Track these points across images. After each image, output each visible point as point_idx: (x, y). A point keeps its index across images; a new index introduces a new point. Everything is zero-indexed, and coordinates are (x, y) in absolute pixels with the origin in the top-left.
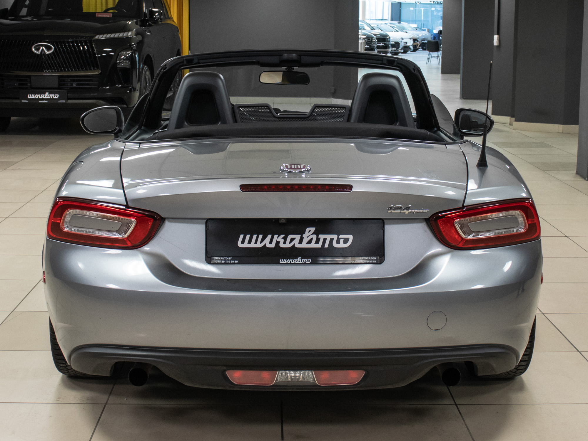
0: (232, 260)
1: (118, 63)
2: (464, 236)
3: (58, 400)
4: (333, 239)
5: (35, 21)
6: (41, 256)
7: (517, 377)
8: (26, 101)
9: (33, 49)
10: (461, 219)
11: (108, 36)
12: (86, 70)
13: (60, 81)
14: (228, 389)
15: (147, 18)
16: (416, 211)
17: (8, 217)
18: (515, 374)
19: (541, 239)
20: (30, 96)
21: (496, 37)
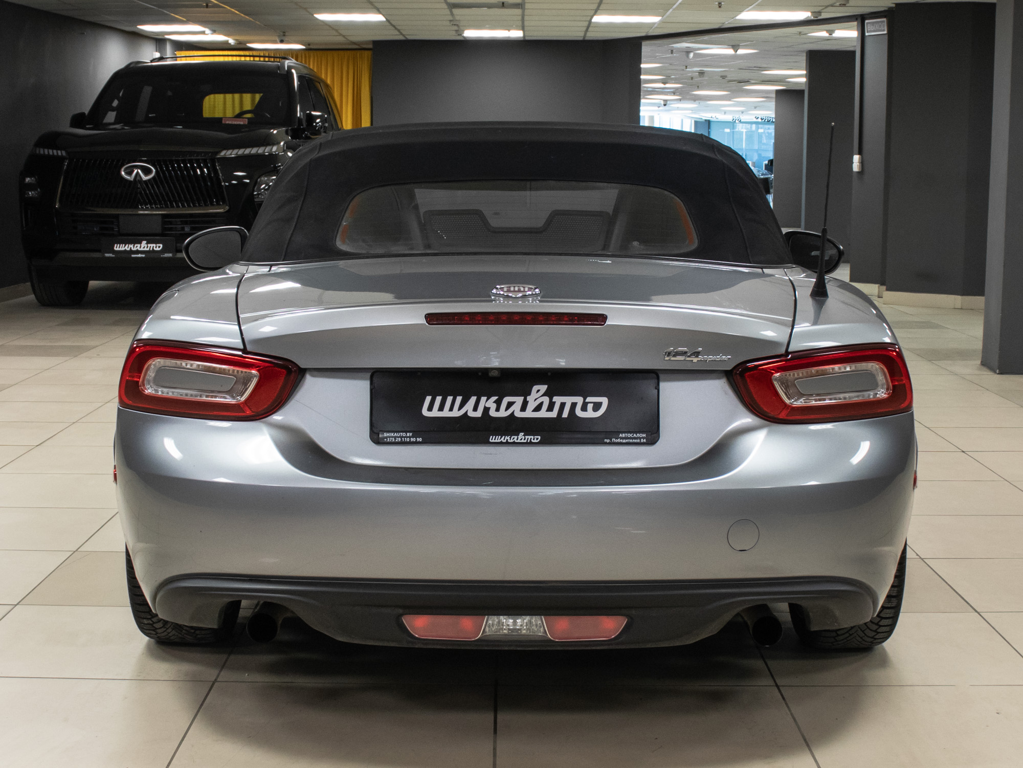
0: (413, 437)
1: (256, 195)
2: (787, 401)
3: (139, 676)
4: (576, 403)
5: (127, 129)
6: (113, 447)
7: (876, 647)
8: (111, 255)
9: (123, 173)
10: (784, 373)
11: (241, 152)
12: (206, 205)
13: (164, 223)
14: (405, 645)
15: (303, 126)
16: (710, 358)
17: (76, 422)
18: (872, 640)
19: (913, 412)
20: (118, 248)
21: (856, 158)
